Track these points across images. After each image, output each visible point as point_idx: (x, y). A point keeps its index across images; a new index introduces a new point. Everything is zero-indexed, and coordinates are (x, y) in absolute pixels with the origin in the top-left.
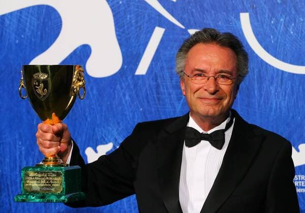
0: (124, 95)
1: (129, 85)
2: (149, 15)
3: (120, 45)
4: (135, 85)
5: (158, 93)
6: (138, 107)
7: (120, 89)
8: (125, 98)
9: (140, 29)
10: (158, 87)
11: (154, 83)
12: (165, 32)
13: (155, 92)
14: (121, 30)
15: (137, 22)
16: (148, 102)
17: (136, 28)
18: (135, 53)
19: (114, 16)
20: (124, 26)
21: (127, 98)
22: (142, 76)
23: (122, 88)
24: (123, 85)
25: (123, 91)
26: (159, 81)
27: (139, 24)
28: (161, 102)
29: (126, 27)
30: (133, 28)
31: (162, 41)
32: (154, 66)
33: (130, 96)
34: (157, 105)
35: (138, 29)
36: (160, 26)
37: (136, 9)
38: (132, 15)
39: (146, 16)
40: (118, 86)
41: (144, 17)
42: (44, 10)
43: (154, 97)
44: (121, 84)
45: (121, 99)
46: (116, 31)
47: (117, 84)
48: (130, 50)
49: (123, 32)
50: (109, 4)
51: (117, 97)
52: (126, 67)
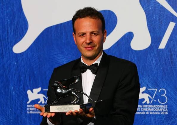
0: (152, 60)
1: (155, 55)
2: (166, 15)
3: (150, 32)
4: (159, 55)
5: (171, 59)
6: (160, 67)
7: (150, 57)
8: (153, 62)
9: (162, 23)
10: (171, 55)
11: (169, 54)
12: (176, 24)
13: (170, 59)
14: (151, 24)
15: (159, 19)
16: (166, 64)
17: (159, 23)
18: (158, 37)
19: (146, 16)
20: (152, 21)
21: (154, 62)
22: (163, 49)
23: (151, 57)
24: (152, 55)
25: (151, 58)
26: (172, 52)
27: (161, 20)
28: (173, 64)
29: (153, 22)
30: (157, 23)
31: (174, 30)
32: (169, 44)
33: (155, 61)
34: (170, 65)
35: (160, 23)
36: (172, 21)
37: (159, 12)
38: (157, 16)
39: (165, 16)
40: (149, 55)
41: (164, 16)
42: (107, 13)
43: (169, 61)
44: (150, 54)
45: (150, 62)
46: (148, 24)
47: (148, 54)
48: (155, 35)
49: (151, 25)
50: (144, 9)
51: (148, 61)
52: (153, 44)
